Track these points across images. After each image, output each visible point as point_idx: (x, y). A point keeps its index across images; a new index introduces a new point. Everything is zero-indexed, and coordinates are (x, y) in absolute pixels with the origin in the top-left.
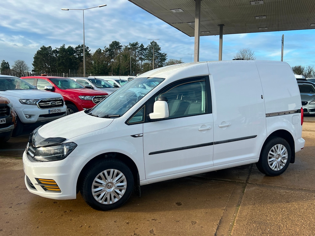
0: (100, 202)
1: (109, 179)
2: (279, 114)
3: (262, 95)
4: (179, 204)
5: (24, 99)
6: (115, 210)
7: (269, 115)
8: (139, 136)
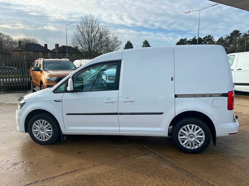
0: (37, 138)
2: (195, 96)
3: (172, 78)
7: (182, 96)
8: (59, 101)
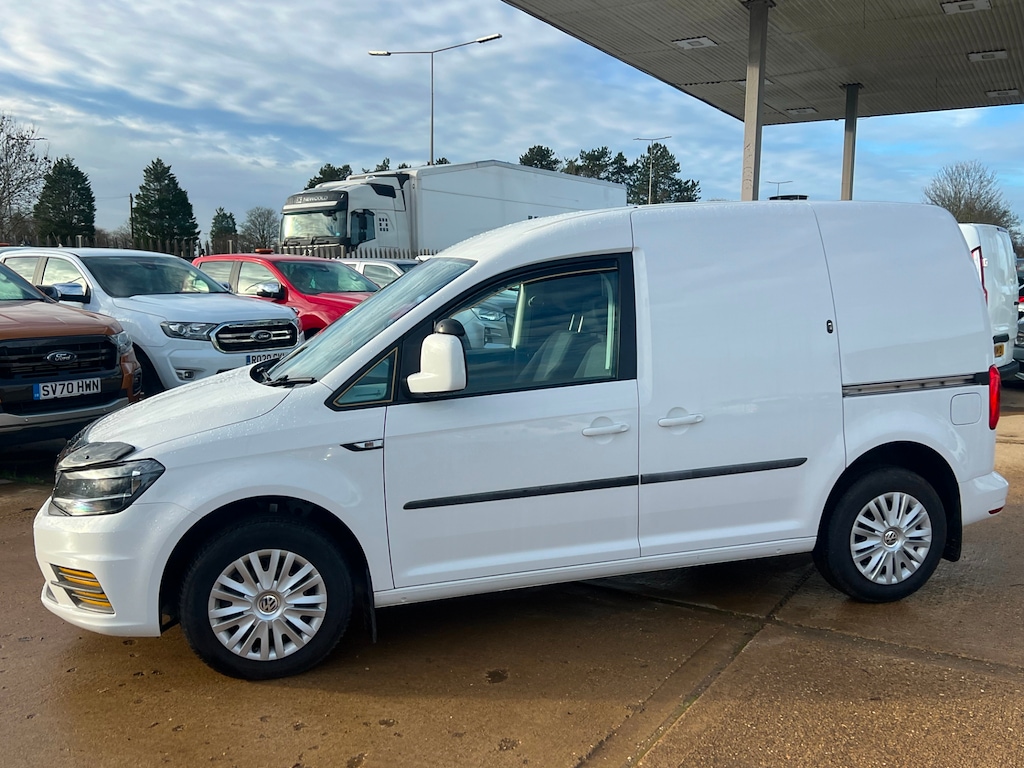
0: (237, 650)
1: (266, 581)
2: (898, 387)
3: (829, 321)
4: (497, 677)
5: (174, 323)
6: (285, 681)
7: (860, 390)
8: (369, 447)
